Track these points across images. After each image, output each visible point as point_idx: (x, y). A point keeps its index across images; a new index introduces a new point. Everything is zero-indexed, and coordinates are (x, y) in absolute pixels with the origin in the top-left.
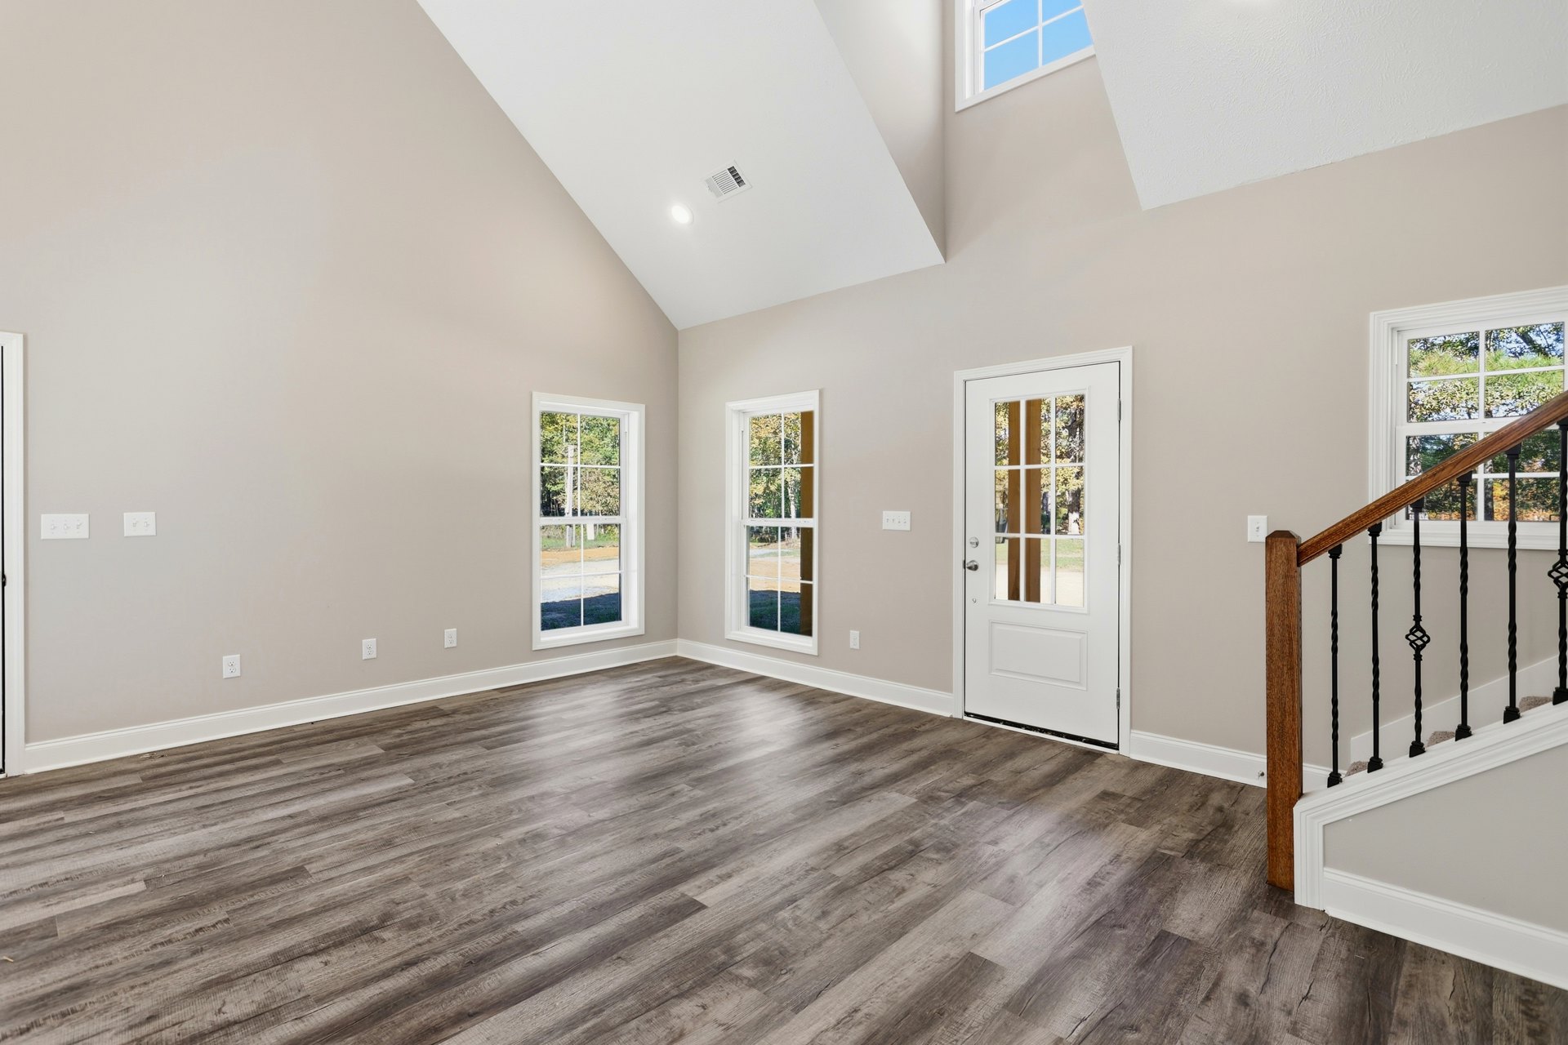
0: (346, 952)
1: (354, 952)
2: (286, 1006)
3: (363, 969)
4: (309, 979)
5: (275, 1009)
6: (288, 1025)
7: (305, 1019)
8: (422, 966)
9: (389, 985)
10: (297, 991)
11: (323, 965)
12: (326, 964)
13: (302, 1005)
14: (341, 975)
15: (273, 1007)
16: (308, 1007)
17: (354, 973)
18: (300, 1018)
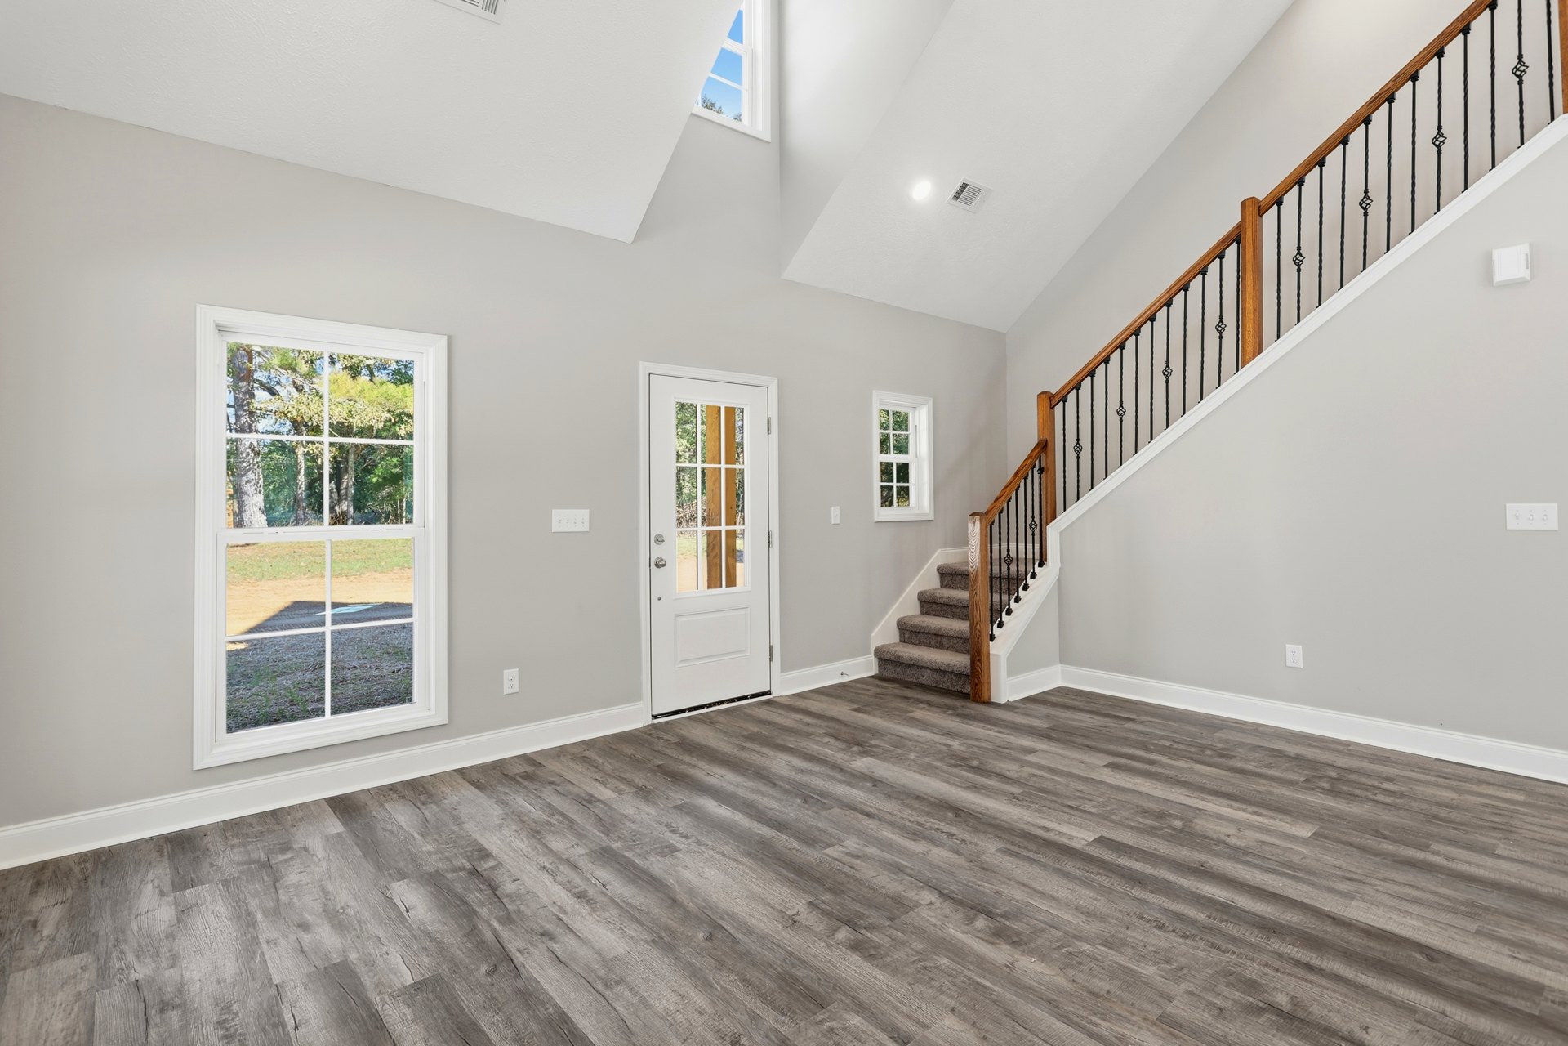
0: (1336, 1021)
1: (1331, 1014)
2: (1444, 1031)
3: (1347, 997)
4: (1397, 1032)
5: (1455, 1038)
6: (1458, 1018)
7: (1441, 1010)
8: (1305, 959)
9: (1348, 972)
10: (1420, 1033)
11: (1369, 1030)
12: (1366, 1029)
13: (1430, 1020)
14: (1369, 1010)
15: (1455, 1041)
16: (1427, 1014)
17: (1357, 1001)
18: (1444, 1014)
